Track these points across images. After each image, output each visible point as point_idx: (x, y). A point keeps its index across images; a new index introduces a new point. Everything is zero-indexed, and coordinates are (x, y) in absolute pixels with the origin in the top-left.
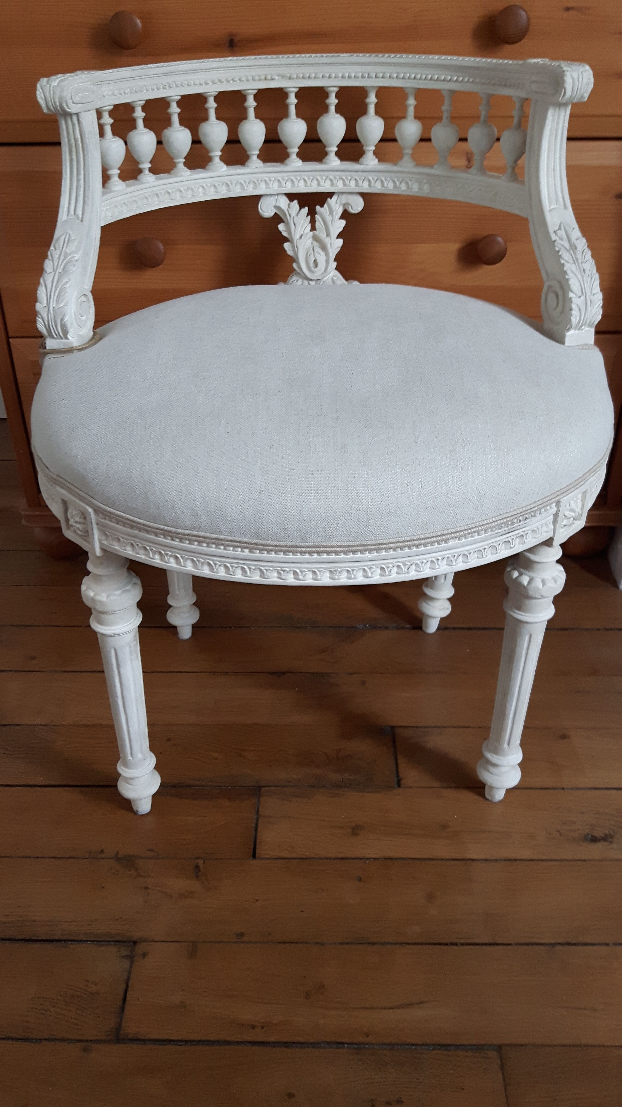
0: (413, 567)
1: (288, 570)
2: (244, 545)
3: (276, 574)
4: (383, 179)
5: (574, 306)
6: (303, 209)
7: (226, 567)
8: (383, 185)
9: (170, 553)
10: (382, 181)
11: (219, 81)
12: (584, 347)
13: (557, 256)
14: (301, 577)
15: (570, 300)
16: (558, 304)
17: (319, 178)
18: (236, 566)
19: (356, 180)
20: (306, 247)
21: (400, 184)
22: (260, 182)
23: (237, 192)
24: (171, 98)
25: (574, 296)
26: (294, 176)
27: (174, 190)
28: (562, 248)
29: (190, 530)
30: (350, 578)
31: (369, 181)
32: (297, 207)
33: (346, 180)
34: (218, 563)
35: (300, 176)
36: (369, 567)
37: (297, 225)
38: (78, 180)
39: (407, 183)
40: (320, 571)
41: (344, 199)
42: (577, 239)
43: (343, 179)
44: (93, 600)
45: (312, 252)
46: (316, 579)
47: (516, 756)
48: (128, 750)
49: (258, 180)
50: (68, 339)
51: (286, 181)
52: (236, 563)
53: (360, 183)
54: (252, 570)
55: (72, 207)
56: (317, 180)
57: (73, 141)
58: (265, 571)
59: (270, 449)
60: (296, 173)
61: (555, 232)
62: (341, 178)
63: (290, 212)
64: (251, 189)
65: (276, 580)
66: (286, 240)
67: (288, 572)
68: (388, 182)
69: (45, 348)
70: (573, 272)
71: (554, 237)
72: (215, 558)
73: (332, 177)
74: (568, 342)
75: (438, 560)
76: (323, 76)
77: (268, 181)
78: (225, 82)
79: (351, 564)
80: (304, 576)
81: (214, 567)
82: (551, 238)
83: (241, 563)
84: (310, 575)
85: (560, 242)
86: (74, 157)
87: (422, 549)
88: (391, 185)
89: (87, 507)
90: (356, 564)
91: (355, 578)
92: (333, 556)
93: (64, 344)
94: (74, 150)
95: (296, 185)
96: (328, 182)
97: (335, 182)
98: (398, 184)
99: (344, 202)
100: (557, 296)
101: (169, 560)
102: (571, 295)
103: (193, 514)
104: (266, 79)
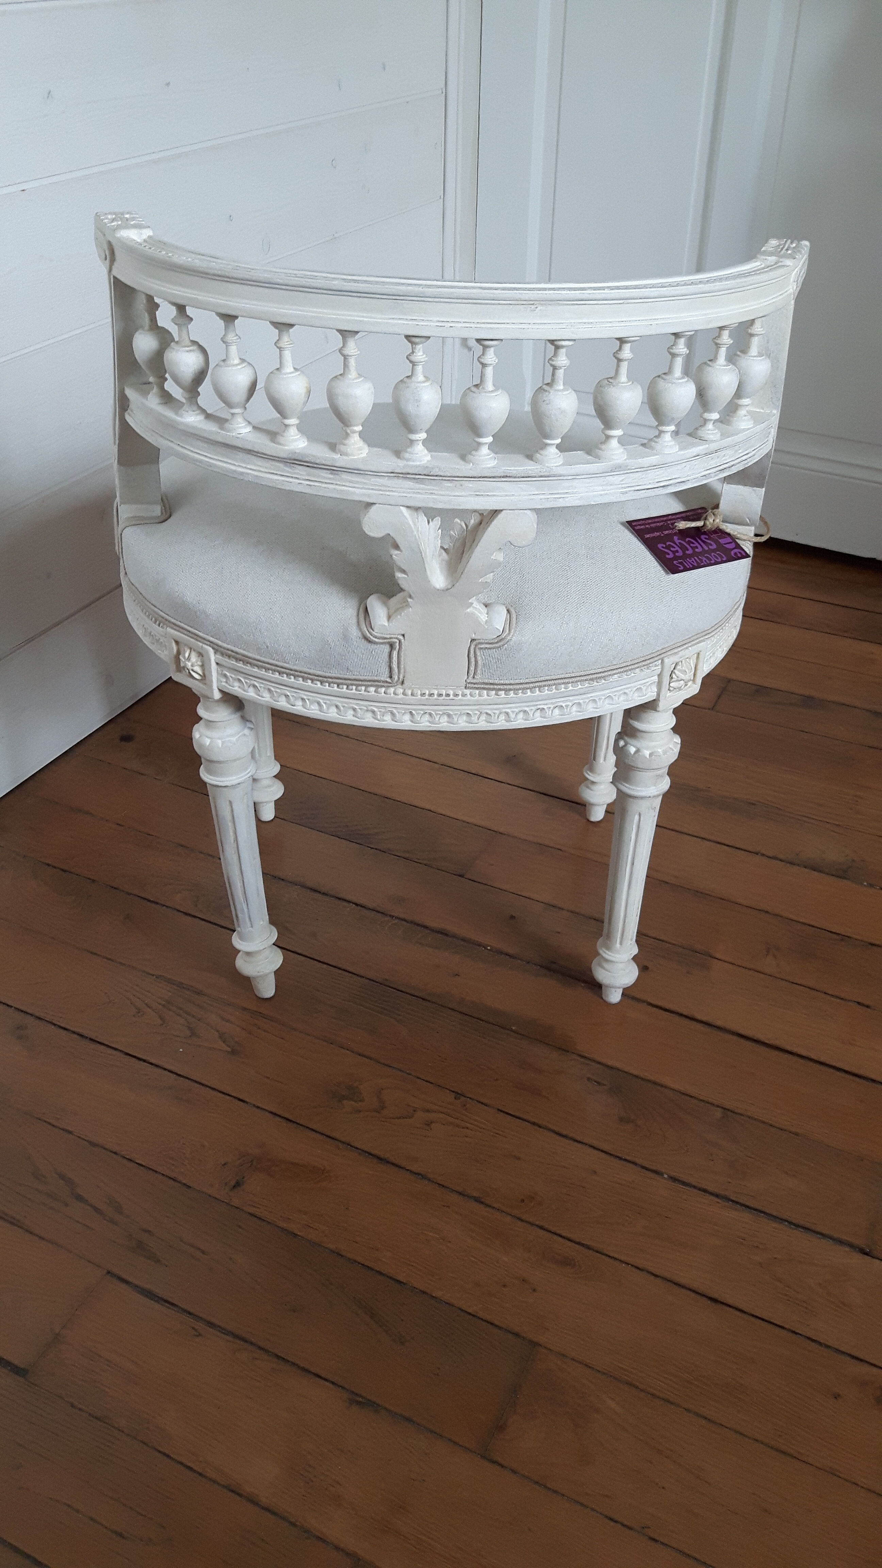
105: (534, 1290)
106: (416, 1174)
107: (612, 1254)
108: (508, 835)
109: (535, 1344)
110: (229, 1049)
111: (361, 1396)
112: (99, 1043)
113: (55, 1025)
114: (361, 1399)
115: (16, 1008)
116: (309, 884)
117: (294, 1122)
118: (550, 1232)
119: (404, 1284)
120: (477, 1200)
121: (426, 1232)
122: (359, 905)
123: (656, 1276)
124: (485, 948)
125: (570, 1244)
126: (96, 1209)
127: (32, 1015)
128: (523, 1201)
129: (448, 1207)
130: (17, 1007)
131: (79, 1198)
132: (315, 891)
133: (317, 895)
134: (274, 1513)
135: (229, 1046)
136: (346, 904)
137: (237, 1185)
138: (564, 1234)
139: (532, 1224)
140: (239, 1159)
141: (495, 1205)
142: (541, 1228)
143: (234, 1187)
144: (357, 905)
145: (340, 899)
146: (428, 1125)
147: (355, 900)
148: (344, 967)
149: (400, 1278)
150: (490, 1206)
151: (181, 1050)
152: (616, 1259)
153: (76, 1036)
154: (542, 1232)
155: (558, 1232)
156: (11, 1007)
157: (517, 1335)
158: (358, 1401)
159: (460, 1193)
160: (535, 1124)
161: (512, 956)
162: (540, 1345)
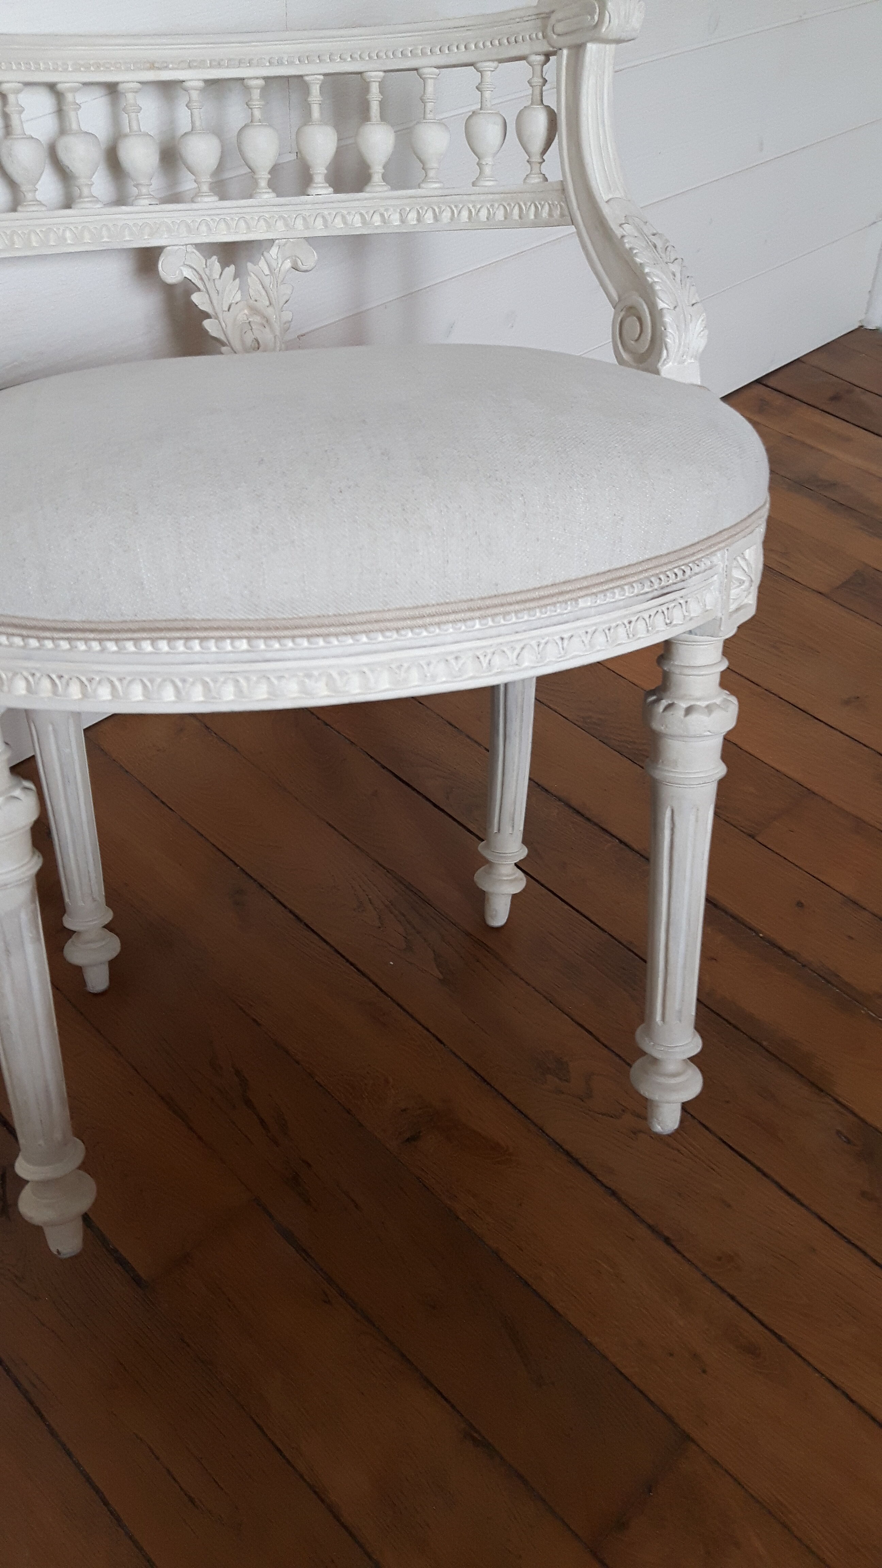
4: (345, 213)
5: (668, 324)
6: (227, 269)
8: (345, 223)
10: (343, 217)
15: (661, 314)
16: (642, 331)
19: (304, 218)
20: (239, 324)
21: (371, 219)
22: (158, 226)
31: (324, 218)
32: (217, 266)
33: (288, 219)
37: (221, 293)
39: (382, 216)
41: (289, 248)
43: (284, 218)
45: (250, 329)
49: (155, 224)
51: (198, 225)
53: (311, 222)
56: (246, 221)
61: (621, 227)
62: (281, 217)
63: (208, 274)
64: (147, 238)
66: (207, 316)
68: (353, 217)
71: (618, 232)
73: (266, 217)
76: (240, 65)
77: (172, 225)
85: (630, 236)
88: (357, 221)
98: (368, 218)
99: (290, 253)
105: (704, 1372)
106: (606, 1187)
107: (808, 1358)
108: (823, 799)
109: (687, 1437)
110: (441, 977)
111: (477, 1431)
112: (313, 930)
113: (275, 898)
114: (476, 1435)
115: (242, 869)
116: (574, 803)
117: (488, 1084)
118: (742, 1306)
119: (560, 1315)
120: (667, 1240)
121: (600, 1262)
122: (623, 842)
123: (852, 1401)
124: (757, 934)
125: (761, 1328)
126: (262, 1122)
127: (255, 881)
128: (719, 1259)
129: (633, 1239)
130: (244, 868)
131: (248, 1103)
132: (578, 812)
133: (578, 819)
134: (351, 1534)
135: (442, 973)
136: (607, 837)
137: (411, 1139)
138: (756, 1314)
139: (723, 1290)
140: (420, 1109)
141: (686, 1254)
142: (733, 1298)
143: (408, 1140)
144: (621, 841)
145: (603, 829)
146: (635, 1133)
147: (620, 836)
148: (587, 914)
149: (557, 1307)
150: (679, 1252)
151: (392, 963)
152: (809, 1364)
153: (292, 916)
154: (732, 1304)
155: (751, 1309)
156: (238, 866)
157: (669, 1418)
159: (650, 1227)
160: (759, 1169)
161: (786, 953)
162: (693, 1440)
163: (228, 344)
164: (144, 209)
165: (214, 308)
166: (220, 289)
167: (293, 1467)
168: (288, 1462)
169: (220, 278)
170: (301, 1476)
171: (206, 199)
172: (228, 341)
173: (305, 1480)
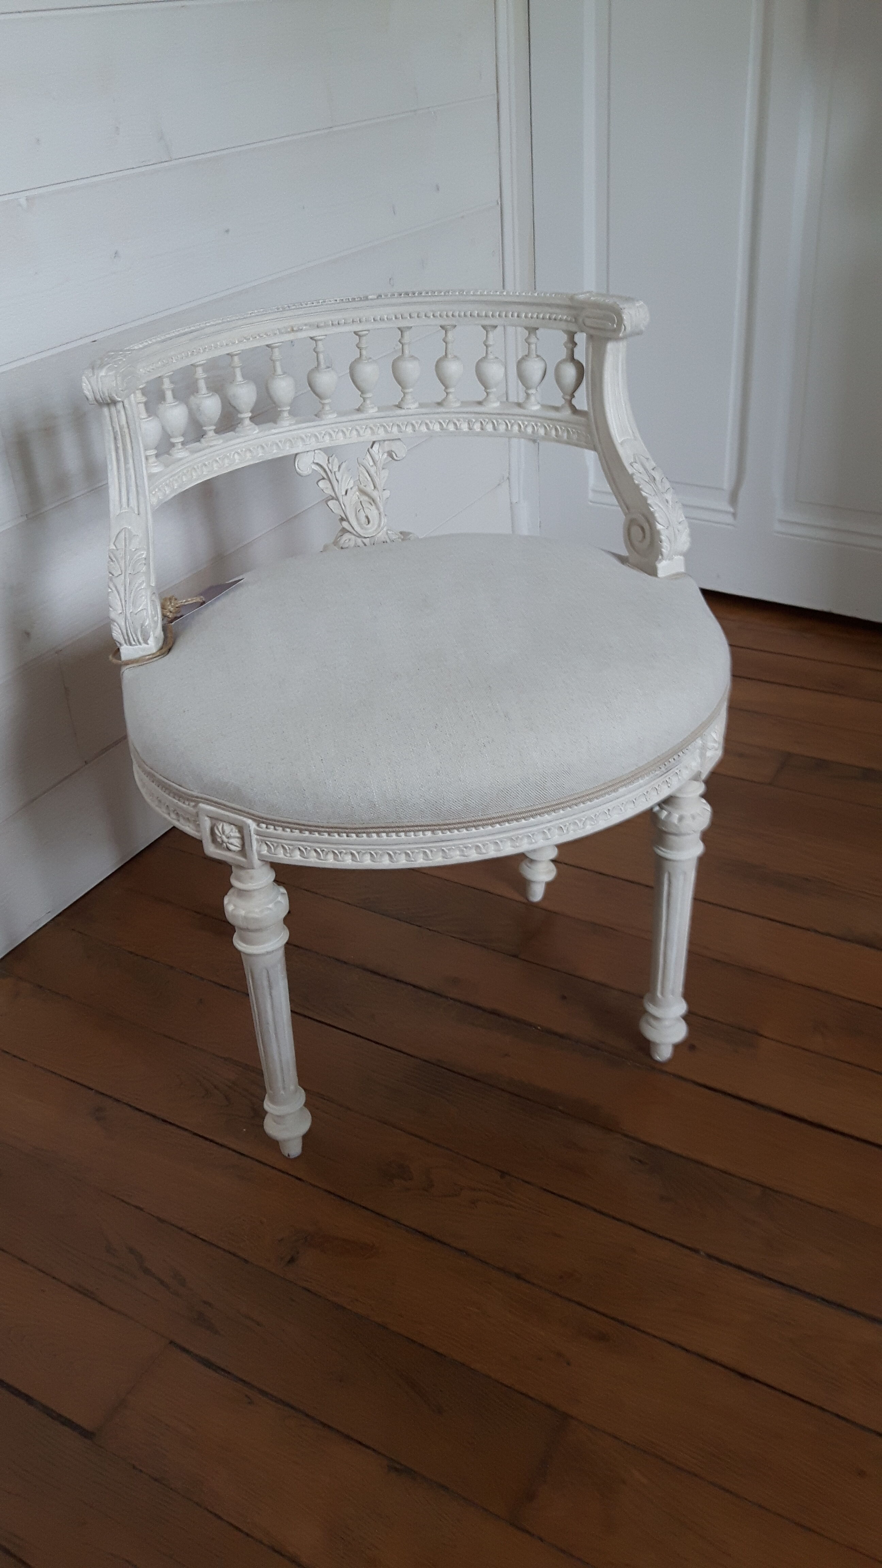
0: (588, 822)
1: (470, 845)
2: (424, 828)
3: (458, 853)
4: (428, 422)
5: (663, 538)
7: (407, 854)
9: (344, 851)
10: (427, 424)
11: (245, 338)
12: (677, 576)
13: (637, 488)
14: (484, 851)
15: (658, 532)
16: (644, 537)
17: (358, 428)
18: (417, 851)
19: (398, 426)
20: (353, 503)
21: (447, 426)
22: (296, 439)
23: (275, 453)
24: (197, 363)
25: (662, 527)
26: (332, 428)
27: (210, 461)
28: (642, 482)
29: (367, 823)
30: (531, 843)
31: (413, 425)
32: (336, 462)
33: (387, 427)
34: (398, 851)
35: (337, 427)
36: (533, 833)
37: (340, 482)
38: (127, 470)
39: (455, 424)
40: (501, 842)
41: (387, 446)
42: (653, 469)
43: (384, 427)
44: (245, 918)
45: (361, 507)
46: (499, 850)
47: (680, 1007)
48: (280, 1085)
49: (294, 438)
50: (148, 644)
51: (323, 435)
52: (417, 848)
53: (403, 428)
54: (433, 852)
55: (124, 500)
56: (357, 430)
57: (118, 428)
58: (447, 851)
59: (436, 729)
60: (333, 426)
61: (631, 464)
62: (382, 426)
63: (330, 467)
64: (288, 448)
65: (458, 857)
66: (330, 498)
67: (471, 848)
68: (433, 424)
69: (119, 658)
70: (657, 504)
71: (630, 470)
72: (394, 847)
73: (372, 425)
74: (661, 573)
75: (609, 810)
76: (353, 321)
77: (305, 438)
78: (251, 339)
79: (530, 829)
80: (486, 850)
81: (394, 857)
82: (628, 473)
83: (422, 848)
84: (492, 847)
85: (639, 475)
86: (120, 445)
87: (595, 801)
89: (245, 819)
90: (535, 828)
91: (536, 842)
92: (515, 823)
93: (144, 650)
94: (119, 437)
95: (335, 439)
96: (369, 431)
97: (376, 429)
98: (445, 426)
99: (387, 449)
100: (643, 529)
101: (343, 858)
102: (659, 527)
103: (370, 806)
104: (293, 330)
105: (568, 1364)
106: (459, 1250)
107: (645, 1329)
109: (566, 1416)
111: (399, 1463)
112: (170, 1123)
113: (131, 1106)
114: (399, 1467)
116: (369, 967)
117: (348, 1200)
118: (587, 1307)
119: (445, 1356)
120: (518, 1276)
122: (417, 986)
124: (536, 1028)
125: (605, 1319)
126: (162, 1282)
127: (110, 1097)
128: (561, 1277)
129: (490, 1282)
130: (98, 1089)
131: (147, 1271)
132: (375, 973)
137: (292, 1260)
138: (600, 1310)
139: (569, 1300)
140: (294, 1235)
141: (534, 1282)
142: (578, 1303)
143: (289, 1262)
144: (414, 986)
146: (474, 1203)
148: (399, 1048)
150: (529, 1282)
151: (245, 1130)
152: (649, 1333)
153: (149, 1117)
154: (578, 1308)
155: (594, 1307)
156: (93, 1089)
157: (549, 1406)
158: (397, 1468)
159: (499, 1269)
160: (575, 1202)
161: (562, 1036)
162: (572, 1417)
163: (345, 518)
164: (287, 429)
165: (335, 493)
166: (339, 479)
167: (252, 1537)
168: (248, 1535)
169: (339, 470)
170: (261, 1542)
171: (330, 416)
172: (346, 516)
173: (265, 1545)
